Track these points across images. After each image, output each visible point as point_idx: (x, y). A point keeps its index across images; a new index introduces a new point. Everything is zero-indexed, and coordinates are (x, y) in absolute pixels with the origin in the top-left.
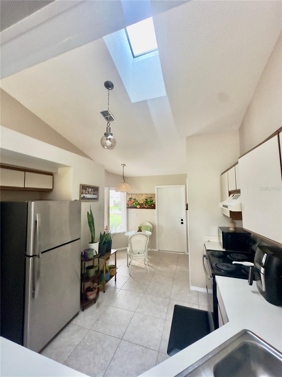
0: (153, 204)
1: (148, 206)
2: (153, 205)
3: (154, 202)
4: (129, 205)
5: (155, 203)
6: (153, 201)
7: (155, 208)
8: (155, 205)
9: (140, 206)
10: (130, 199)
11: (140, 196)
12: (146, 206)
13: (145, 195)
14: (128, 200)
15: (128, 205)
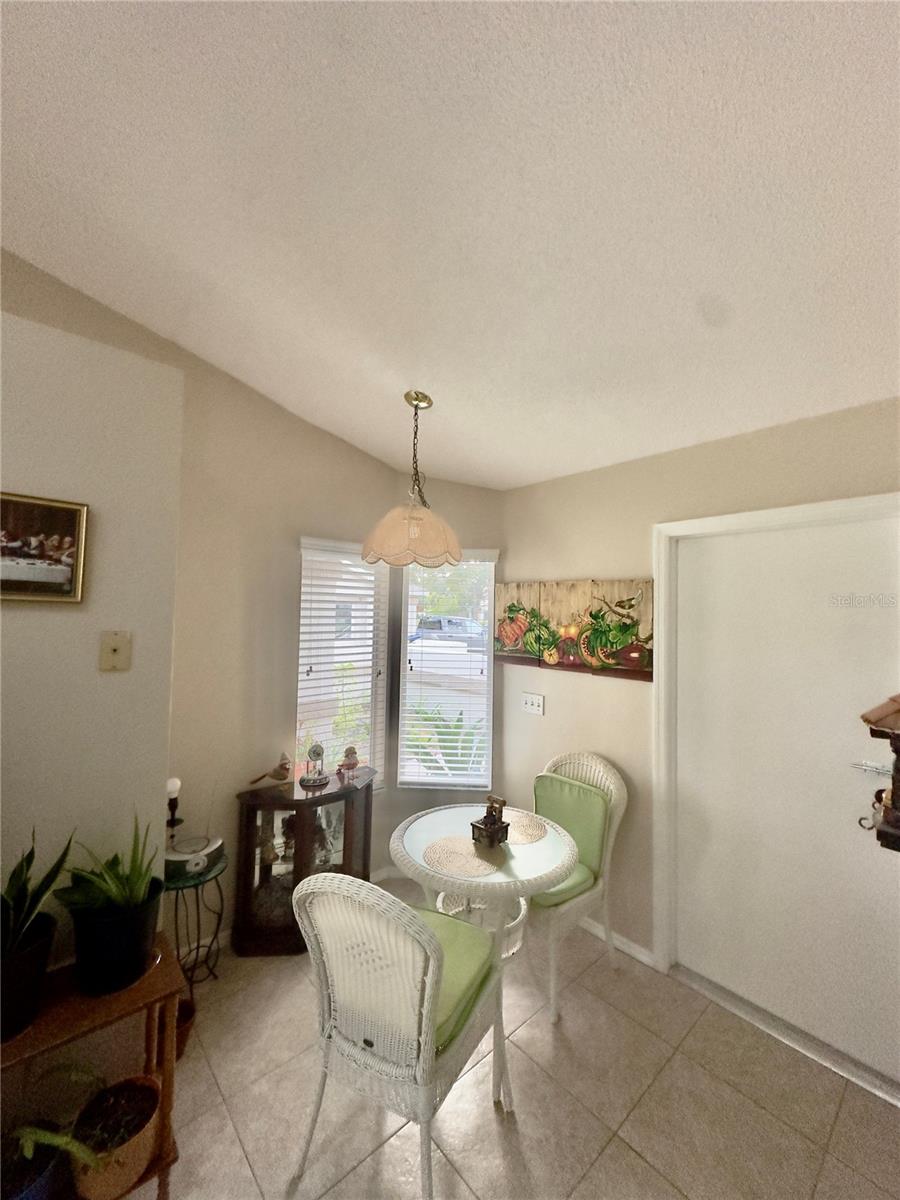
0: (639, 649)
1: (607, 657)
2: (635, 655)
3: (643, 636)
4: (504, 645)
5: (651, 637)
6: (636, 624)
7: (648, 676)
8: (651, 652)
9: (563, 653)
10: (511, 609)
11: (561, 593)
12: (592, 654)
13: (588, 587)
14: (501, 614)
15: (499, 646)
